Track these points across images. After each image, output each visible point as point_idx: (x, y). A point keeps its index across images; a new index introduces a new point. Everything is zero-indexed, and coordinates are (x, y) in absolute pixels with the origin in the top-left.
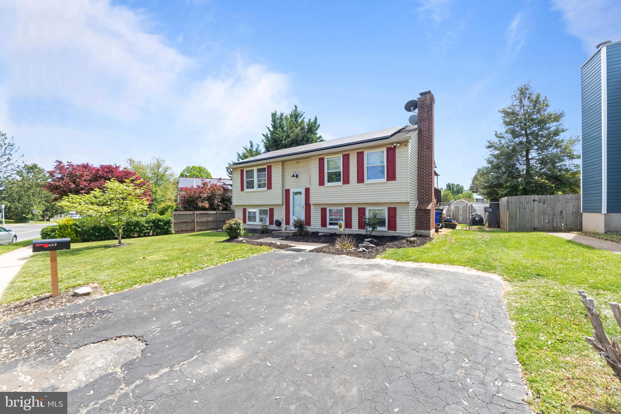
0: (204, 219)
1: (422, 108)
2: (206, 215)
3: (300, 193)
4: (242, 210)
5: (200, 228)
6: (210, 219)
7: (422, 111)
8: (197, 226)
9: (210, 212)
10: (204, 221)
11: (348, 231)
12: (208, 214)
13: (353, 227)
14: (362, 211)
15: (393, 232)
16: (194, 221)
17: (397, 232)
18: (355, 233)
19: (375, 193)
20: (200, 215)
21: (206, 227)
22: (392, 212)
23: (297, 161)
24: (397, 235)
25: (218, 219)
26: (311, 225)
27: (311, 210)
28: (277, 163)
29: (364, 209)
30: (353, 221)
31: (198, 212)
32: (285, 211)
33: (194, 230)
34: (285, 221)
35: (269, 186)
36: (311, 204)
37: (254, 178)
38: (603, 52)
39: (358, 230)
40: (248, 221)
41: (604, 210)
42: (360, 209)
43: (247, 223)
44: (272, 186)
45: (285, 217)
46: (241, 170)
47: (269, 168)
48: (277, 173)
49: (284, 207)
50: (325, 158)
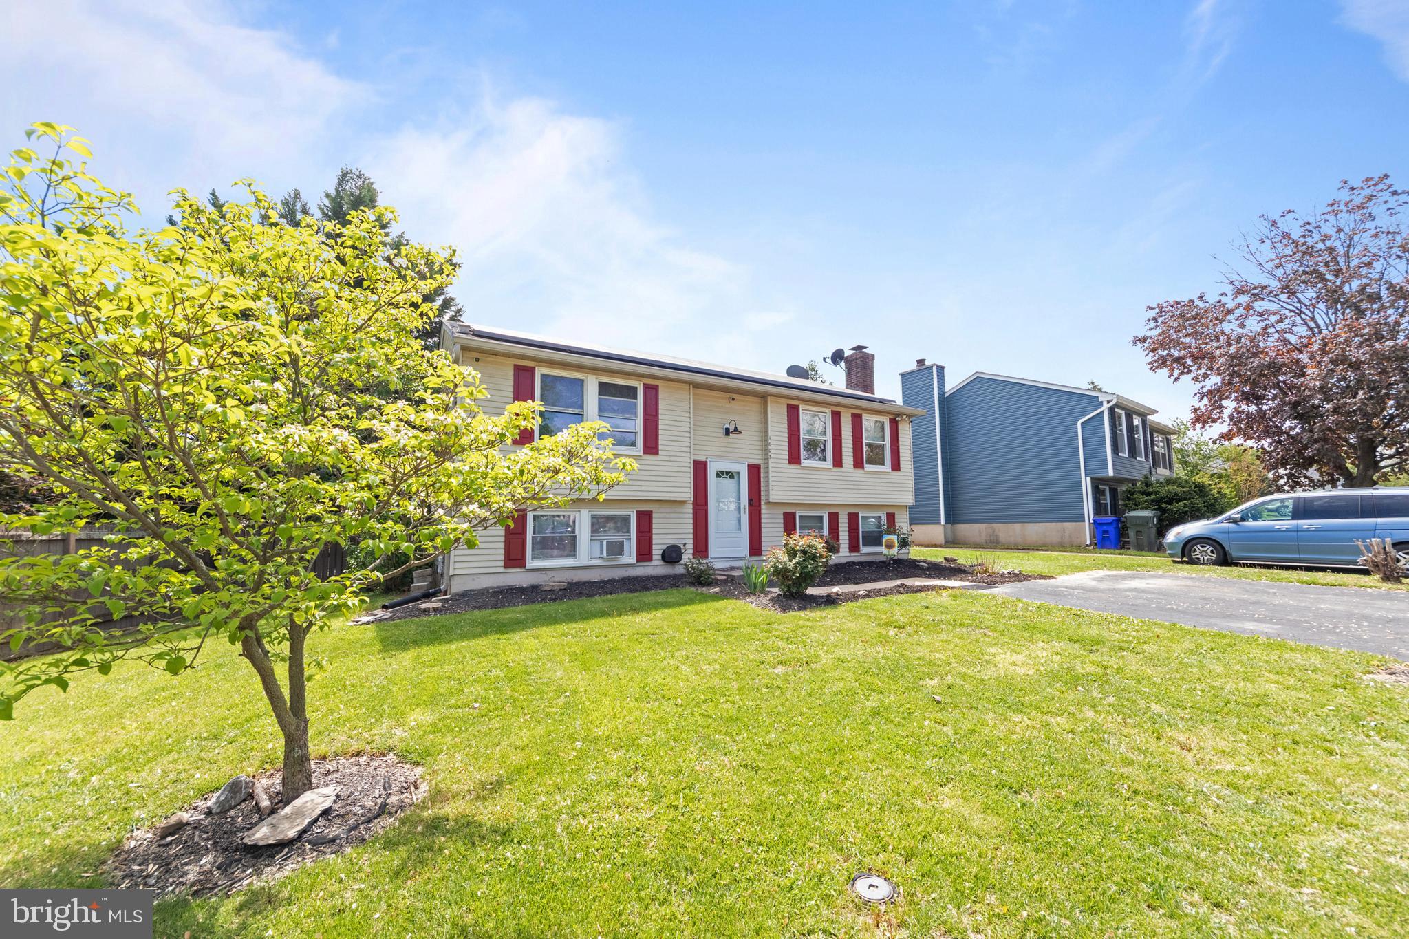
11: (835, 559)
13: (840, 551)
18: (845, 560)
19: (877, 488)
22: (891, 520)
23: (731, 395)
26: (764, 554)
27: (763, 516)
28: (679, 385)
29: (856, 514)
30: (840, 536)
32: (691, 521)
34: (692, 546)
35: (651, 446)
36: (762, 503)
37: (581, 407)
38: (935, 369)
39: (848, 554)
40: (534, 557)
41: (943, 522)
42: (850, 515)
43: (531, 563)
44: (660, 447)
45: (691, 536)
46: (515, 365)
47: (652, 392)
48: (678, 413)
49: (689, 510)
50: (801, 407)
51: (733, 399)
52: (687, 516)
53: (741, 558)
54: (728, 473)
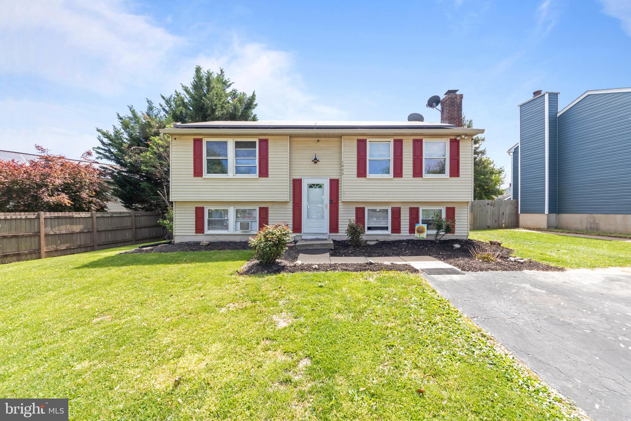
0: (64, 229)
1: (453, 106)
2: (68, 220)
3: (320, 186)
4: (194, 209)
5: (52, 247)
6: (77, 228)
7: (452, 109)
8: (47, 245)
9: (76, 215)
10: (63, 232)
11: (396, 237)
12: (72, 218)
13: (402, 232)
14: (414, 213)
15: (451, 235)
16: (39, 232)
17: (455, 234)
18: (405, 238)
19: (435, 190)
20: (53, 221)
21: (68, 245)
22: (451, 212)
23: (317, 139)
24: (455, 238)
25: (95, 226)
26: (340, 231)
27: (340, 210)
28: (277, 137)
29: (417, 209)
30: (402, 223)
31: (48, 214)
32: (292, 212)
33: (40, 253)
34: (292, 226)
35: (264, 172)
36: (340, 202)
37: (226, 156)
38: (547, 97)
39: (409, 234)
40: (209, 229)
41: (547, 212)
42: (411, 209)
43: (207, 232)
44: (269, 173)
45: (292, 221)
46: (194, 139)
47: (264, 144)
48: (280, 153)
49: (290, 206)
50: (368, 140)
51: (318, 141)
52: (289, 210)
53: (324, 234)
54: (317, 185)
